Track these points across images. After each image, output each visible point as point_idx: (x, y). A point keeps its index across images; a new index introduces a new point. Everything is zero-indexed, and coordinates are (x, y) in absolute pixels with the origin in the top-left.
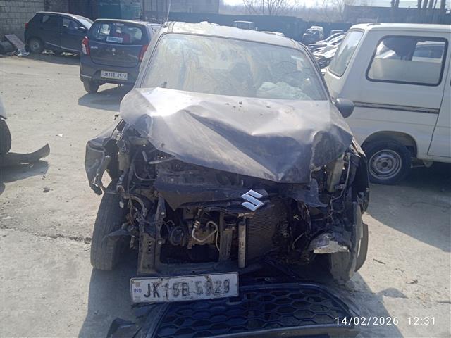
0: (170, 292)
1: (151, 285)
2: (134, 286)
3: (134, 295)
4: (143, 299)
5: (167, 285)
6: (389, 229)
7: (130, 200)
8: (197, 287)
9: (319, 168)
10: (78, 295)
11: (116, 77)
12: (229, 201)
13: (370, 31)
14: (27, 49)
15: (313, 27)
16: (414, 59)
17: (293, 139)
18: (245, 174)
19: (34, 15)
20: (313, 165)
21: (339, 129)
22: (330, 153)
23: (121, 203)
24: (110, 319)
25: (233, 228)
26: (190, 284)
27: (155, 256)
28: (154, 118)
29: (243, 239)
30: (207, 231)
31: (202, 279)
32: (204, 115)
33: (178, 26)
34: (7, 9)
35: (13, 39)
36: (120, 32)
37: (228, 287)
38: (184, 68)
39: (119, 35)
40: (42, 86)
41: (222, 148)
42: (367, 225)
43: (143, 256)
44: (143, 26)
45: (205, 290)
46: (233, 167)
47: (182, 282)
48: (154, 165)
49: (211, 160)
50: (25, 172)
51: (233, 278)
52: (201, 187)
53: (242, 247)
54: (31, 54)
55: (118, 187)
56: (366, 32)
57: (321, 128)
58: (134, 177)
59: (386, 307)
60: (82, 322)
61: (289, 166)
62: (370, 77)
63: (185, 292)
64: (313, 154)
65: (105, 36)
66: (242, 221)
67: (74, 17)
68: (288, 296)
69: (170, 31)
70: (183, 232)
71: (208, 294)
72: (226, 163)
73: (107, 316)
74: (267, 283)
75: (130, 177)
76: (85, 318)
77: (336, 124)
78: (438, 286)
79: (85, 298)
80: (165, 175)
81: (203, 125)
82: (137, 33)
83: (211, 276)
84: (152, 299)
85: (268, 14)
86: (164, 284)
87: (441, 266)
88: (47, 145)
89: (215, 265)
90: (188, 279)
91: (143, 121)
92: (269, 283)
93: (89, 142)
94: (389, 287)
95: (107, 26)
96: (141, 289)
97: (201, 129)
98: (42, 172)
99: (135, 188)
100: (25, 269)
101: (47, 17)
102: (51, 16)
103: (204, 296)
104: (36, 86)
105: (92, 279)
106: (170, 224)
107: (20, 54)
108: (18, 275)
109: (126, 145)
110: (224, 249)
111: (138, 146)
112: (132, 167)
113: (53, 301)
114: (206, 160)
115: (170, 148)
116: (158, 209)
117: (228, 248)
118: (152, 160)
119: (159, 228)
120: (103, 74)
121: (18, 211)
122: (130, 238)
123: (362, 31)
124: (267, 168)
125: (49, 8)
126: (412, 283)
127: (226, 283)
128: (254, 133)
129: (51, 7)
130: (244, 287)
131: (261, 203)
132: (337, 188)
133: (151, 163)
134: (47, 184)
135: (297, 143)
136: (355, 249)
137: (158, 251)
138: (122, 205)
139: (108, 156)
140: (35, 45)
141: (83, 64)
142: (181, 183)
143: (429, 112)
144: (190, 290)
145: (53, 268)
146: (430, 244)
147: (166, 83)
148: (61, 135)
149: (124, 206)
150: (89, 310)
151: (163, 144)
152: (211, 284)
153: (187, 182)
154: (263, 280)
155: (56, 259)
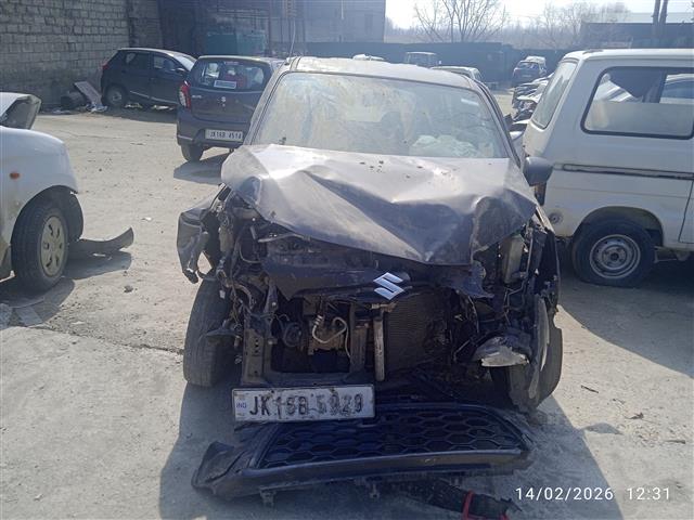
0: (283, 408)
1: (259, 399)
2: (237, 400)
3: (237, 411)
4: (249, 417)
5: (279, 399)
6: (612, 348)
7: (234, 290)
8: (318, 402)
9: (485, 248)
10: (167, 415)
11: (227, 138)
12: (358, 287)
13: (586, 61)
14: (105, 101)
15: (529, 58)
16: (663, 100)
17: (446, 208)
18: (380, 251)
19: (114, 53)
20: (477, 242)
21: (516, 196)
22: (502, 227)
23: (221, 292)
24: (207, 444)
25: (366, 325)
26: (310, 399)
27: (263, 360)
28: (263, 181)
29: (379, 340)
30: (334, 329)
31: (326, 392)
32: (329, 177)
33: (306, 63)
34: (78, 47)
35: (85, 87)
36: (234, 73)
37: (360, 404)
38: (310, 118)
39: (232, 78)
40: (124, 153)
41: (351, 219)
42: (560, 331)
43: (248, 361)
44: (265, 64)
45: (329, 407)
46: (363, 242)
47: (300, 395)
48: (265, 243)
49: (334, 234)
50: (99, 266)
51: (367, 392)
52: (323, 269)
53: (380, 351)
54: (111, 108)
55: (218, 271)
56: (580, 63)
57: (488, 193)
58: (239, 259)
59: (587, 445)
60: (172, 447)
61: (441, 243)
62: (587, 127)
63: (303, 409)
64: (477, 228)
65: (213, 79)
66: (378, 315)
67: (171, 54)
68: (441, 417)
69: (293, 69)
70: (300, 329)
71: (334, 413)
72: (354, 237)
73: (203, 440)
74: (414, 401)
75: (234, 260)
76: (174, 442)
77: (512, 188)
78: (675, 423)
79: (176, 418)
80: (277, 254)
81: (326, 189)
82: (258, 75)
83: (338, 389)
84: (259, 417)
85: (460, 41)
86: (275, 397)
87: (682, 397)
88: (131, 229)
89: (345, 376)
90: (307, 392)
91: (250, 186)
92: (417, 401)
93: (182, 214)
94: (598, 422)
95: (215, 66)
96: (245, 403)
97: (324, 194)
98: (123, 267)
99: (240, 274)
100: (100, 382)
101: (133, 56)
102: (137, 54)
103: (328, 416)
104: (116, 153)
105: (185, 396)
106: (284, 320)
107: (94, 110)
108: (91, 389)
109: (230, 219)
110: (356, 355)
111: (245, 220)
112: (237, 247)
113: (135, 421)
114: (329, 233)
115: (282, 219)
116: (268, 298)
117: (362, 354)
118: (263, 237)
119: (269, 324)
120: (209, 134)
121: (92, 315)
122: (233, 338)
123: (575, 61)
124: (412, 245)
125: (134, 42)
126: (635, 418)
127: (358, 399)
128: (395, 200)
129: (137, 41)
130: (382, 406)
131: (401, 290)
132: (515, 276)
133: (261, 241)
134: (128, 281)
135: (453, 212)
136: (537, 359)
137: (268, 354)
138: (222, 294)
139: (206, 233)
140: (116, 96)
141: (180, 120)
142: (296, 264)
143: (679, 178)
144: (310, 407)
145: (135, 383)
146: (671, 368)
147: (284, 139)
148: (149, 219)
149: (226, 295)
150: (180, 433)
151: (273, 213)
152: (338, 400)
153: (304, 262)
154: (409, 398)
155: (139, 372)
